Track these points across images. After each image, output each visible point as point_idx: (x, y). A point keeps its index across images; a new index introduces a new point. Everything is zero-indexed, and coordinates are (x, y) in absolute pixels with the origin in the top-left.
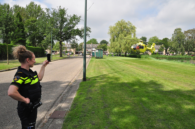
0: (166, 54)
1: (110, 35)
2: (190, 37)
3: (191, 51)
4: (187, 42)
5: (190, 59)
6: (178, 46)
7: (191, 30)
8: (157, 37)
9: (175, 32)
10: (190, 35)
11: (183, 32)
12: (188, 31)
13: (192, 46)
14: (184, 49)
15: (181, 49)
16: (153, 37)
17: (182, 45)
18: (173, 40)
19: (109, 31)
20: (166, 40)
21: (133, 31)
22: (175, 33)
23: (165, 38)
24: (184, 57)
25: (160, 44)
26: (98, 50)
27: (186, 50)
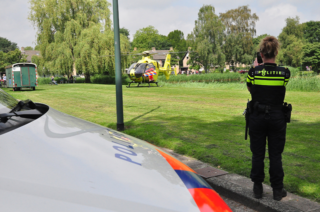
0: (183, 72)
1: (37, 23)
2: (233, 28)
3: (239, 60)
4: (230, 40)
5: (239, 79)
6: (211, 50)
7: (236, 11)
8: (155, 29)
9: (200, 15)
10: (234, 24)
11: (219, 15)
12: (229, 12)
13: (240, 49)
14: (224, 56)
15: (216, 56)
16: (145, 30)
17: (219, 47)
18: (197, 36)
19: (34, 13)
20: (176, 36)
21: (104, 11)
22: (201, 18)
23: (175, 31)
24: (224, 75)
25: (163, 46)
26: (21, 66)
27: (229, 60)
